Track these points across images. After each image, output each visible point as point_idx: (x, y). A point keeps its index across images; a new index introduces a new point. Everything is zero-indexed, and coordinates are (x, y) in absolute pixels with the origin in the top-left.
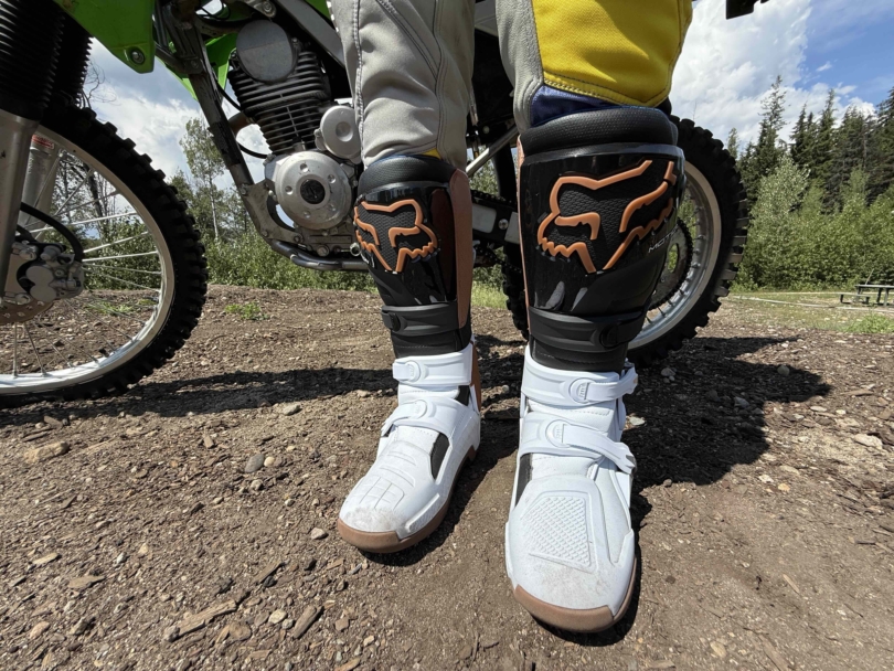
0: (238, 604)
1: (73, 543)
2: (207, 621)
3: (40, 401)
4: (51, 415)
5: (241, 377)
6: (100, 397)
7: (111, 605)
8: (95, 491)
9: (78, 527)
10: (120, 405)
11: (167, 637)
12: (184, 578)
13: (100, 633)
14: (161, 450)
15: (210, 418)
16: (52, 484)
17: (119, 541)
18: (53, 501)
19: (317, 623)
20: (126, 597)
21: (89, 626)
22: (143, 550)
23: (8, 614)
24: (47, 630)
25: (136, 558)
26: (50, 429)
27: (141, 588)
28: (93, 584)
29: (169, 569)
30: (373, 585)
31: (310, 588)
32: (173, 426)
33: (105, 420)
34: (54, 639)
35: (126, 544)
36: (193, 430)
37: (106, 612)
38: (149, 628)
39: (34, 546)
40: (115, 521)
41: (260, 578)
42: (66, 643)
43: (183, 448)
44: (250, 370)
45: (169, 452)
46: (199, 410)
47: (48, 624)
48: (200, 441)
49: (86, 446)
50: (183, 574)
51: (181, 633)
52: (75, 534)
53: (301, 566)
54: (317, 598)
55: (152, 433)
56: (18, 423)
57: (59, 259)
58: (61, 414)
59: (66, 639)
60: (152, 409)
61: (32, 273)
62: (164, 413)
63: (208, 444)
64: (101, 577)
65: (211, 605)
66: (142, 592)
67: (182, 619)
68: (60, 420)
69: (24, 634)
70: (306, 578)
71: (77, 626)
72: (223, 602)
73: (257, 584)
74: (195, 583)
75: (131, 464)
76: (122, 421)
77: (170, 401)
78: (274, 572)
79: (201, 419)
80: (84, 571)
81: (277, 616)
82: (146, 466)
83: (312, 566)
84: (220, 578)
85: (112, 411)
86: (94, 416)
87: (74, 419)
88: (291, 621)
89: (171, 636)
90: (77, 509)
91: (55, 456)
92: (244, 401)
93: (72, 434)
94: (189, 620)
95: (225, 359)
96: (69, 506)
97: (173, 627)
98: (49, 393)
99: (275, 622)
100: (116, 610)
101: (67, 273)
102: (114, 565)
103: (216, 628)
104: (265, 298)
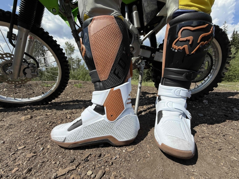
0: (76, 167)
1: (29, 143)
2: (66, 172)
3: (27, 106)
4: (29, 109)
5: (77, 101)
6: (42, 105)
7: (37, 164)
8: (37, 129)
9: (31, 139)
10: (46, 107)
11: (53, 177)
12: (60, 157)
13: (33, 173)
14: (56, 119)
15: (69, 111)
16: (26, 126)
17: (42, 143)
18: (26, 131)
19: (103, 177)
20: (42, 161)
21: (30, 170)
22: (49, 147)
23: (8, 164)
24: (18, 170)
25: (46, 149)
26: (28, 113)
27: (47, 159)
28: (33, 156)
29: (56, 153)
30: (122, 164)
31: (100, 164)
32: (59, 113)
33: (42, 111)
34: (19, 174)
35: (44, 144)
36: (64, 114)
37: (36, 166)
38: (48, 173)
39: (19, 143)
40: (42, 137)
41: (83, 158)
42: (22, 176)
43: (62, 118)
44: (80, 99)
45: (58, 119)
46: (66, 109)
47: (18, 168)
48: (66, 117)
49: (37, 117)
50: (60, 155)
51: (58, 176)
52: (31, 140)
53: (96, 155)
54: (103, 167)
55: (54, 114)
56: (21, 111)
57: (33, 67)
58: (31, 109)
59: (23, 174)
60: (54, 108)
61: (26, 70)
62: (57, 109)
63: (68, 117)
64: (36, 154)
65: (68, 166)
66: (47, 160)
67: (58, 171)
68: (31, 110)
69: (11, 171)
70: (98, 160)
71: (26, 170)
72: (72, 166)
73: (82, 161)
74: (63, 159)
75: (47, 122)
76: (47, 111)
77: (59, 106)
78: (88, 157)
79: (67, 111)
80: (31, 152)
81: (90, 173)
82: (51, 123)
83: (100, 156)
84: (71, 157)
85: (44, 108)
86: (40, 109)
87: (35, 110)
88: (94, 175)
89: (55, 177)
90: (32, 133)
91: (28, 119)
92: (78, 107)
93: (34, 114)
94: (61, 171)
95: (73, 97)
96: (30, 132)
97: (55, 173)
98: (29, 104)
99: (89, 175)
100: (39, 166)
101: (35, 71)
102: (40, 151)
103: (69, 175)
104: (83, 83)
